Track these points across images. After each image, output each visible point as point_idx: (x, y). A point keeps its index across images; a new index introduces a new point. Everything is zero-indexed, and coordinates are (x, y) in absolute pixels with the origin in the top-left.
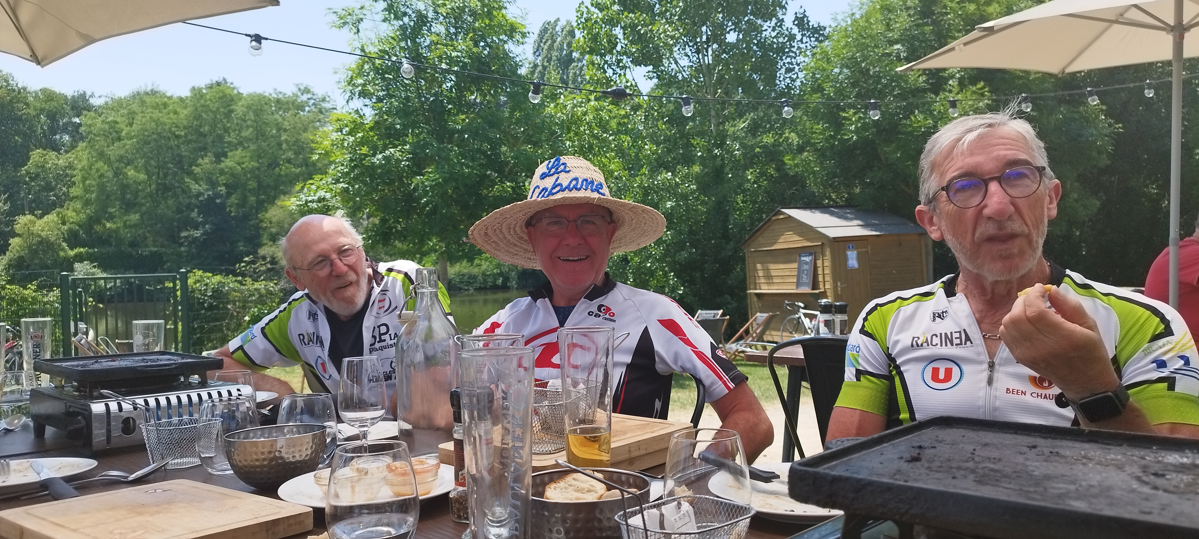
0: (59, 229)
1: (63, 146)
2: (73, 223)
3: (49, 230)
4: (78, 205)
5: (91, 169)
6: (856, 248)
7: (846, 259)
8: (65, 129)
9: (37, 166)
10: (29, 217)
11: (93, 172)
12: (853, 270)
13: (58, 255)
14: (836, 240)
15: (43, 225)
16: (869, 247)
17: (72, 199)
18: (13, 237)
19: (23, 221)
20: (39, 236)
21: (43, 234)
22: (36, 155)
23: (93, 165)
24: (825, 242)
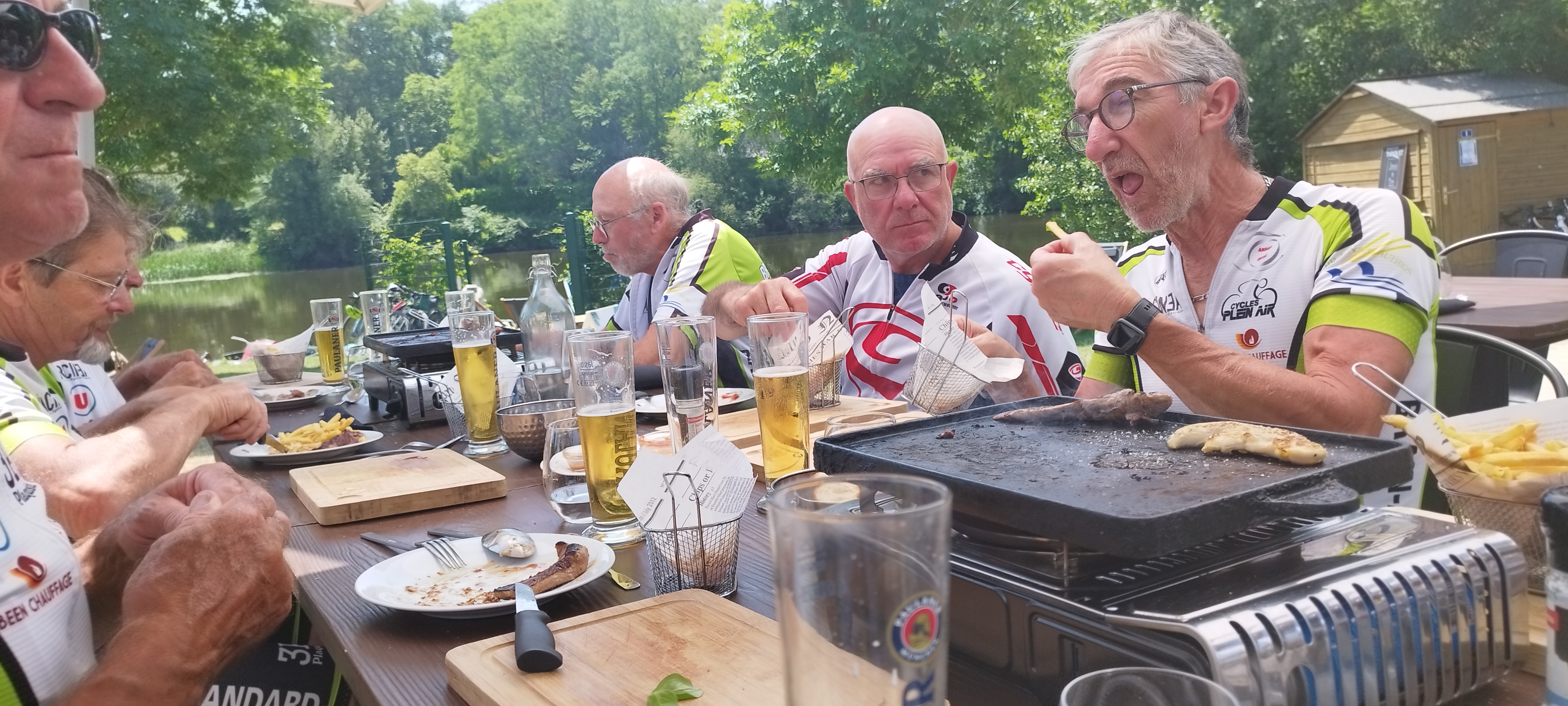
0: (442, 168)
1: (439, 67)
2: (457, 159)
3: (432, 170)
4: (459, 137)
5: (468, 93)
6: (1476, 135)
7: (1458, 151)
8: (439, 48)
9: (413, 95)
10: (411, 155)
11: (472, 96)
12: (1469, 168)
13: (445, 198)
14: (1443, 125)
15: (426, 164)
16: (1498, 132)
17: (452, 131)
18: (397, 181)
19: (405, 160)
20: (423, 177)
21: (426, 175)
22: (412, 81)
23: (470, 87)
24: (1424, 129)
